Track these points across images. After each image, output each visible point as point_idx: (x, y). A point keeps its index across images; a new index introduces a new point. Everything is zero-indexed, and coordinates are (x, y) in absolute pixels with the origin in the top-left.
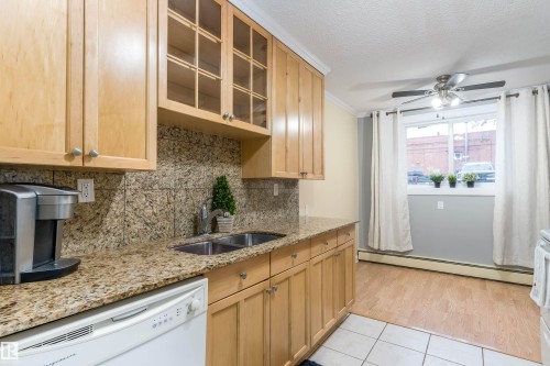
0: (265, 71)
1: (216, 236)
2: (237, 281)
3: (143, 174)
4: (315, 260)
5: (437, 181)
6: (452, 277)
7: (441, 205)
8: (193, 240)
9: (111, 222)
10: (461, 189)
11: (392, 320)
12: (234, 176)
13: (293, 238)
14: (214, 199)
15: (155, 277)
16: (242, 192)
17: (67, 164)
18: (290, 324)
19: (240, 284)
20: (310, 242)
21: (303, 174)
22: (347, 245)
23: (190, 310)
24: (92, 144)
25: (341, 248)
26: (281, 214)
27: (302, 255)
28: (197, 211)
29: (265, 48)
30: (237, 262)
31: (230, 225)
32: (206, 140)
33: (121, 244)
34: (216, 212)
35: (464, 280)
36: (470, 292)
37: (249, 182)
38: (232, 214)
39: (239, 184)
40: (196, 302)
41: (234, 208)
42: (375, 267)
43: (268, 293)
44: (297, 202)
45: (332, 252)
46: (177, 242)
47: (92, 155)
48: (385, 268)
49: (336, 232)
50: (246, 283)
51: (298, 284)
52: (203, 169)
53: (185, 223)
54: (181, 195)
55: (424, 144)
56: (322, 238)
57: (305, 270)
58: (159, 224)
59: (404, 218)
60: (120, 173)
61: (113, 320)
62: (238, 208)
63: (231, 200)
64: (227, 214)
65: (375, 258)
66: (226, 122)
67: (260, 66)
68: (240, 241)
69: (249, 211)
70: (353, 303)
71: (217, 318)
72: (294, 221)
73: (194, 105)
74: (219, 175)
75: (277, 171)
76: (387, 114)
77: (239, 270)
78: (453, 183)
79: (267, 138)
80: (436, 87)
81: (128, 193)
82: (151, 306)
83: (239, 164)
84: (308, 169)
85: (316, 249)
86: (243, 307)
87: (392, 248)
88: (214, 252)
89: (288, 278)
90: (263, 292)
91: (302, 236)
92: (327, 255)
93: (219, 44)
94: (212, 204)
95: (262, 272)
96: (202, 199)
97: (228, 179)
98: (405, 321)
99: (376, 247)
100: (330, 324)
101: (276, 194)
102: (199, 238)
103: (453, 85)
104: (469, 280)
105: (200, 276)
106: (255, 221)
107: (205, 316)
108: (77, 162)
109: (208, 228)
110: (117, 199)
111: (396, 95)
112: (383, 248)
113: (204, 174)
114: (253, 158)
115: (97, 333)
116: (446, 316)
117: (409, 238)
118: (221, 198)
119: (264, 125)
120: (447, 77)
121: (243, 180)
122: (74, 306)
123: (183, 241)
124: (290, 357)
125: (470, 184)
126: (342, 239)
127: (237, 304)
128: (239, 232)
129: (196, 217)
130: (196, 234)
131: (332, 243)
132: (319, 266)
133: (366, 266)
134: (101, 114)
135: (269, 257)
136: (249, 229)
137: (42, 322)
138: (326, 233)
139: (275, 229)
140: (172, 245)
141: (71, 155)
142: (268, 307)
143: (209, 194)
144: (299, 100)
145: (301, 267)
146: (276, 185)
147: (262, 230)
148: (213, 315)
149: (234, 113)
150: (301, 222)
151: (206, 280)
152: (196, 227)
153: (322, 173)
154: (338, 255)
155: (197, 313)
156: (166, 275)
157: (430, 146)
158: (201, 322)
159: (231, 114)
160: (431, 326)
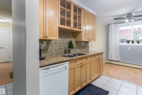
0: (81, 16)
1: (69, 54)
2: (75, 63)
3: (55, 41)
4: (92, 61)
5: (128, 42)
6: (132, 68)
7: (129, 48)
8: (65, 55)
9: (49, 50)
10: (135, 44)
11: (113, 77)
12: (73, 41)
13: (87, 55)
14: (69, 46)
15: (59, 60)
16: (75, 44)
17: (43, 39)
18: (86, 74)
19: (75, 64)
20: (91, 56)
21: (90, 40)
22: (101, 58)
23: (66, 67)
24: (47, 35)
25: (99, 58)
26: (84, 50)
27: (89, 59)
28: (65, 48)
29: (80, 11)
30: (75, 59)
31: (73, 52)
32: (67, 33)
33: (51, 55)
34: (70, 49)
35: (136, 69)
36: (137, 72)
37: (77, 42)
38: (73, 49)
39: (74, 42)
40: (67, 66)
41: (73, 48)
42: (110, 65)
43: (81, 67)
44: (88, 47)
45: (97, 59)
46: (62, 55)
47: (47, 37)
48: (113, 65)
49: (98, 54)
50: (77, 64)
51: (88, 65)
52: (67, 39)
53: (63, 51)
54: (62, 45)
55: (127, 31)
56: (94, 55)
57: (90, 62)
58: (58, 51)
59: (118, 51)
60: (51, 40)
61: (53, 67)
62: (74, 48)
63: (73, 46)
64: (72, 49)
65: (110, 62)
66: (72, 29)
67: (79, 15)
68: (75, 55)
69: (77, 49)
70: (103, 72)
71: (71, 70)
72: (88, 51)
73: (65, 26)
74: (70, 40)
75: (83, 39)
76: (113, 24)
77: (75, 61)
78: (133, 42)
79: (81, 32)
80: (127, 17)
81: (52, 44)
82: (59, 66)
83: (75, 38)
84: (91, 39)
85: (93, 58)
86: (76, 69)
87: (115, 59)
88: (69, 57)
89: (86, 64)
90: (80, 66)
91: (89, 55)
92: (96, 59)
93: (70, 12)
94: (69, 47)
95: (80, 62)
96: (67, 46)
97: (72, 41)
98: (117, 78)
99: (110, 59)
100: (96, 76)
101: (83, 45)
102: (66, 54)
103: (131, 16)
104: (137, 69)
105: (67, 61)
106: (78, 51)
107: (68, 69)
108: (45, 38)
109: (68, 52)
110: (50, 45)
111: (115, 19)
112: (112, 60)
113: (67, 40)
114: (78, 37)
115: (50, 69)
116: (128, 77)
117: (120, 57)
118: (70, 45)
119: (80, 29)
120: (130, 14)
121: (75, 41)
122: (47, 64)
123: (63, 55)
124: (86, 82)
125: (138, 43)
126: (99, 56)
127: (74, 68)
128: (75, 53)
129: (65, 50)
130: (65, 53)
131: (97, 57)
132: (94, 62)
133: (107, 64)
134: (49, 29)
135: (81, 59)
136: (77, 53)
137: (43, 66)
138: (95, 54)
139: (83, 53)
140: (61, 55)
141: (44, 37)
142: (81, 70)
143: (68, 45)
144: (89, 22)
145: (89, 62)
146: (83, 43)
147: (80, 53)
148: (70, 69)
149: (74, 27)
150: (89, 52)
151: (68, 62)
152: (65, 52)
153: (95, 40)
154: (98, 60)
155: (67, 68)
156: (61, 60)
157: (129, 31)
158: (67, 70)
159: (73, 27)
160: (124, 79)
